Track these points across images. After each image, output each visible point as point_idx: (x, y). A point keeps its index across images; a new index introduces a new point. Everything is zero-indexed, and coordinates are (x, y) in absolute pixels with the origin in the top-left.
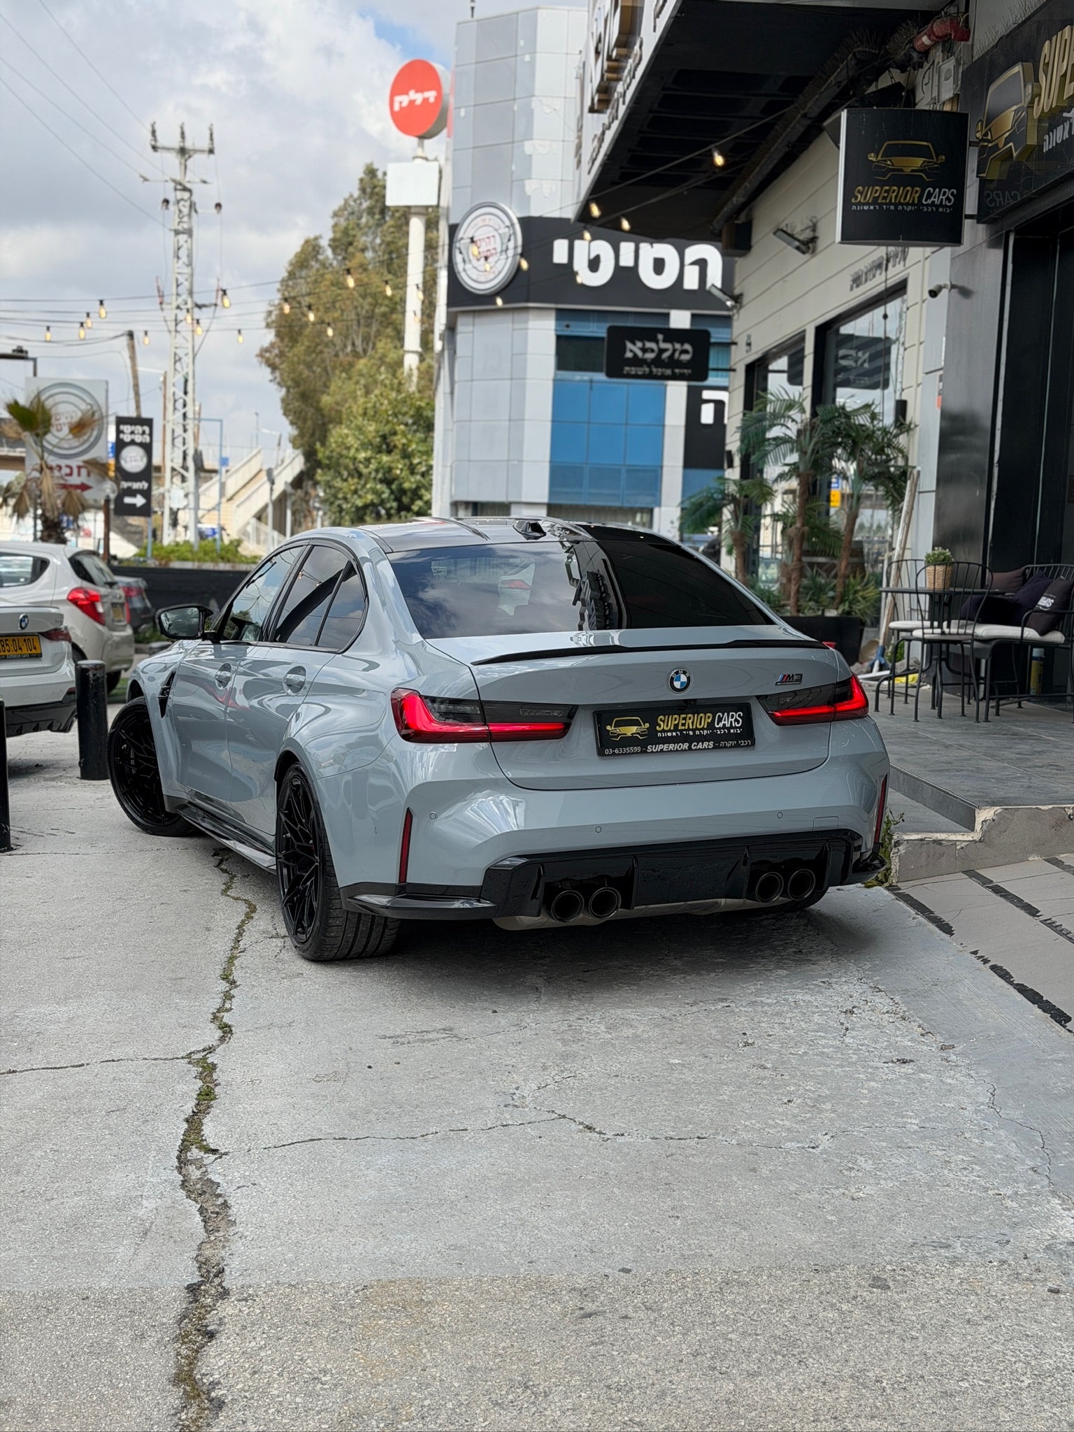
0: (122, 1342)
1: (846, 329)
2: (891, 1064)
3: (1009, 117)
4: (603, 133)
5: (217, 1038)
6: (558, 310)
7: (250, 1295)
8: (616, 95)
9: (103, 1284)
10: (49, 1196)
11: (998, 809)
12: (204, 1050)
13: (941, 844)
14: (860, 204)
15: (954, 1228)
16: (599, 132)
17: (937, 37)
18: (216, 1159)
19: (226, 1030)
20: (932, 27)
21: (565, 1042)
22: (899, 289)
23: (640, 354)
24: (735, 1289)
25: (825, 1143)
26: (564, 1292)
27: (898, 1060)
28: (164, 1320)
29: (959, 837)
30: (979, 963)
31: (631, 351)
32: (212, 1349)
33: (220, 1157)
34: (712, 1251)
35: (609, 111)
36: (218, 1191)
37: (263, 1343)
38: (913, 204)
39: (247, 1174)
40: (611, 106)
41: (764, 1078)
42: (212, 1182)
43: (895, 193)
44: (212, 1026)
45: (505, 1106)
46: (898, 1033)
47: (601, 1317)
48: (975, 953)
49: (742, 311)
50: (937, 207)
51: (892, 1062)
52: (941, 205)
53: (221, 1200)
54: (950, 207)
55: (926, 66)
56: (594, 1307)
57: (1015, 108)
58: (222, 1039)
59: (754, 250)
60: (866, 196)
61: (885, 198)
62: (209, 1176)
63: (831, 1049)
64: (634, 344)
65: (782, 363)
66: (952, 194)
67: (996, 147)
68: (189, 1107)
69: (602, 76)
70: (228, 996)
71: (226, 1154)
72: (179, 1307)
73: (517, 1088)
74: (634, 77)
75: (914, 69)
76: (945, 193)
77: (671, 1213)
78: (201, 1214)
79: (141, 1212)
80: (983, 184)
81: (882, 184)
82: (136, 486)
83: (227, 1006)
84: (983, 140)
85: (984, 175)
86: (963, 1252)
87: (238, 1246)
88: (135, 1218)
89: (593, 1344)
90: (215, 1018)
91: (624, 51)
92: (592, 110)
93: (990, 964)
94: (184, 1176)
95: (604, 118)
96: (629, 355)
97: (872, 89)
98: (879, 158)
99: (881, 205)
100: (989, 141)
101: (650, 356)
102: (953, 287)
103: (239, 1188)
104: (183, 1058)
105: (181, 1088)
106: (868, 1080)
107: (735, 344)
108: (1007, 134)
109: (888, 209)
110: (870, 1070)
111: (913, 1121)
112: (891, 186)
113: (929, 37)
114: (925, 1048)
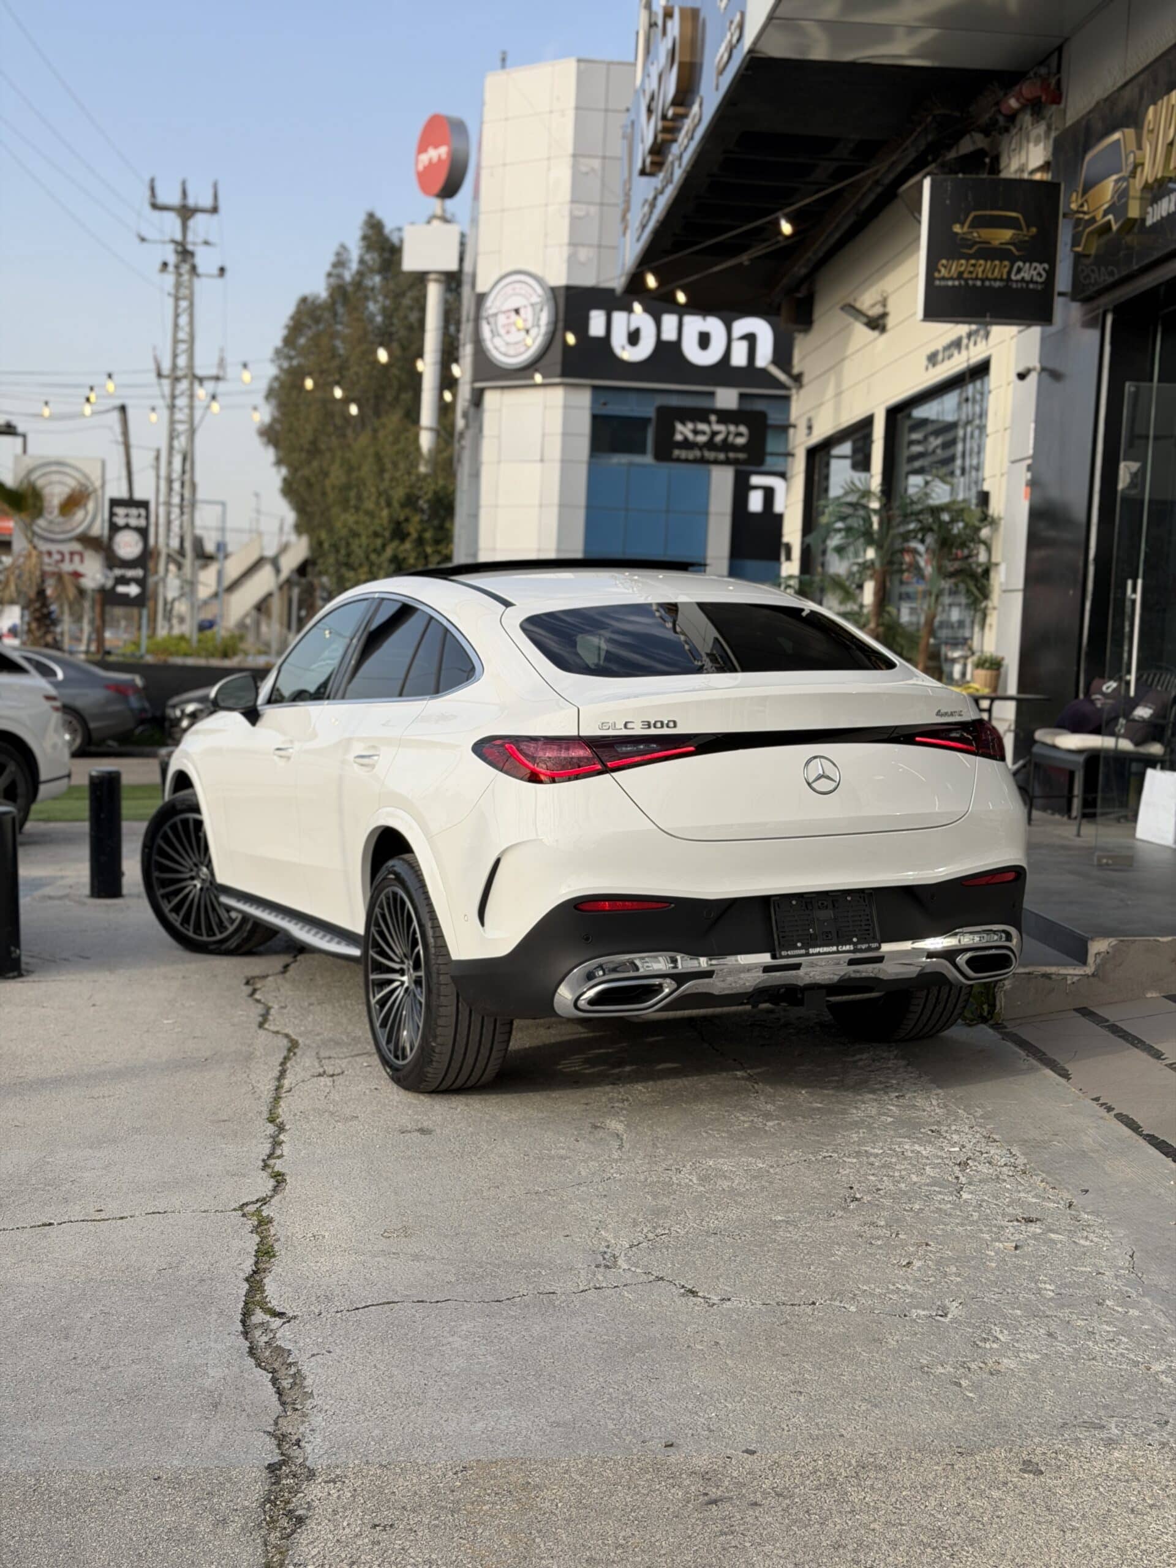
0: (203, 1527)
1: (919, 413)
2: (1016, 1223)
3: (1108, 188)
4: (655, 198)
5: (270, 1188)
6: (595, 388)
7: (337, 1476)
8: (670, 158)
9: (175, 1462)
10: (103, 1362)
11: (1113, 941)
12: (257, 1201)
13: (1050, 978)
14: (943, 278)
15: (1106, 1407)
16: (650, 197)
17: (1028, 100)
18: (284, 1323)
19: (279, 1179)
20: (1021, 89)
21: (655, 1196)
22: (981, 370)
23: (691, 436)
24: (872, 1474)
25: (954, 1310)
26: (684, 1476)
27: (1023, 1218)
28: (246, 1503)
29: (1070, 971)
30: (1103, 1112)
31: (682, 433)
32: (303, 1537)
33: (289, 1322)
34: (844, 1432)
35: (661, 175)
36: (290, 1360)
37: (358, 1529)
38: (1001, 280)
39: (320, 1340)
40: (665, 168)
41: (878, 1238)
42: (283, 1350)
43: (983, 268)
44: (264, 1174)
45: (597, 1266)
46: (1020, 1188)
47: (728, 1504)
48: (1097, 1099)
49: (803, 392)
50: (1028, 283)
51: (1018, 1220)
52: (1032, 281)
53: (293, 1370)
54: (1042, 283)
55: (1014, 131)
56: (719, 1493)
57: (1115, 177)
58: (275, 1190)
59: (816, 326)
60: (950, 269)
61: (971, 272)
62: (278, 1343)
63: (949, 1206)
64: (683, 423)
65: (846, 448)
66: (1044, 269)
67: (1093, 220)
68: (248, 1266)
69: (656, 137)
70: (276, 1143)
71: (295, 1317)
72: (259, 1489)
73: (608, 1247)
74: (692, 138)
75: (1000, 134)
76: (1035, 268)
77: (792, 1388)
78: (274, 1384)
79: (208, 1383)
80: (1078, 258)
81: (968, 257)
82: (130, 573)
83: (278, 1152)
84: (1078, 212)
85: (1079, 249)
86: (1119, 1433)
87: (318, 1420)
88: (202, 1389)
89: (722, 1533)
90: (265, 1166)
91: (681, 110)
92: (643, 173)
93: (1115, 1112)
94: (251, 1343)
95: (657, 181)
96: (679, 437)
97: (952, 155)
98: (965, 229)
99: (966, 280)
100: (1085, 213)
101: (701, 439)
102: (1043, 369)
103: (313, 1355)
104: (235, 1210)
105: (236, 1244)
106: (993, 1240)
107: (794, 426)
108: (1106, 206)
109: (974, 286)
110: (994, 1229)
111: (1048, 1286)
112: (977, 259)
113: (1018, 100)
114: (1052, 1205)
